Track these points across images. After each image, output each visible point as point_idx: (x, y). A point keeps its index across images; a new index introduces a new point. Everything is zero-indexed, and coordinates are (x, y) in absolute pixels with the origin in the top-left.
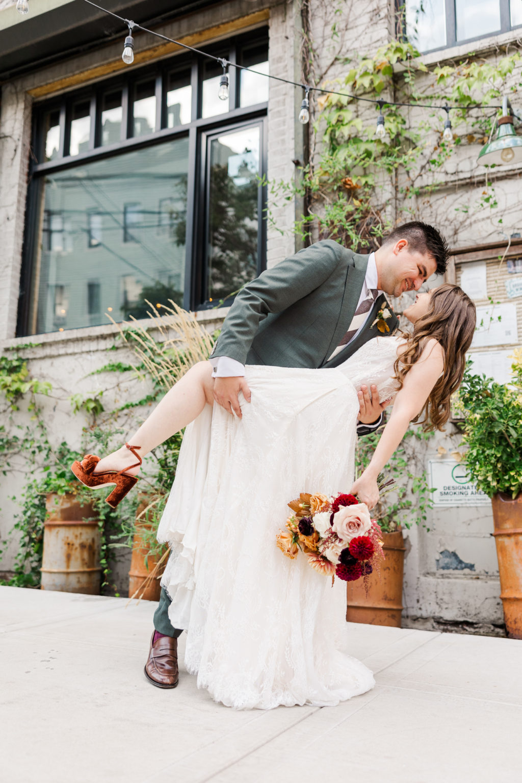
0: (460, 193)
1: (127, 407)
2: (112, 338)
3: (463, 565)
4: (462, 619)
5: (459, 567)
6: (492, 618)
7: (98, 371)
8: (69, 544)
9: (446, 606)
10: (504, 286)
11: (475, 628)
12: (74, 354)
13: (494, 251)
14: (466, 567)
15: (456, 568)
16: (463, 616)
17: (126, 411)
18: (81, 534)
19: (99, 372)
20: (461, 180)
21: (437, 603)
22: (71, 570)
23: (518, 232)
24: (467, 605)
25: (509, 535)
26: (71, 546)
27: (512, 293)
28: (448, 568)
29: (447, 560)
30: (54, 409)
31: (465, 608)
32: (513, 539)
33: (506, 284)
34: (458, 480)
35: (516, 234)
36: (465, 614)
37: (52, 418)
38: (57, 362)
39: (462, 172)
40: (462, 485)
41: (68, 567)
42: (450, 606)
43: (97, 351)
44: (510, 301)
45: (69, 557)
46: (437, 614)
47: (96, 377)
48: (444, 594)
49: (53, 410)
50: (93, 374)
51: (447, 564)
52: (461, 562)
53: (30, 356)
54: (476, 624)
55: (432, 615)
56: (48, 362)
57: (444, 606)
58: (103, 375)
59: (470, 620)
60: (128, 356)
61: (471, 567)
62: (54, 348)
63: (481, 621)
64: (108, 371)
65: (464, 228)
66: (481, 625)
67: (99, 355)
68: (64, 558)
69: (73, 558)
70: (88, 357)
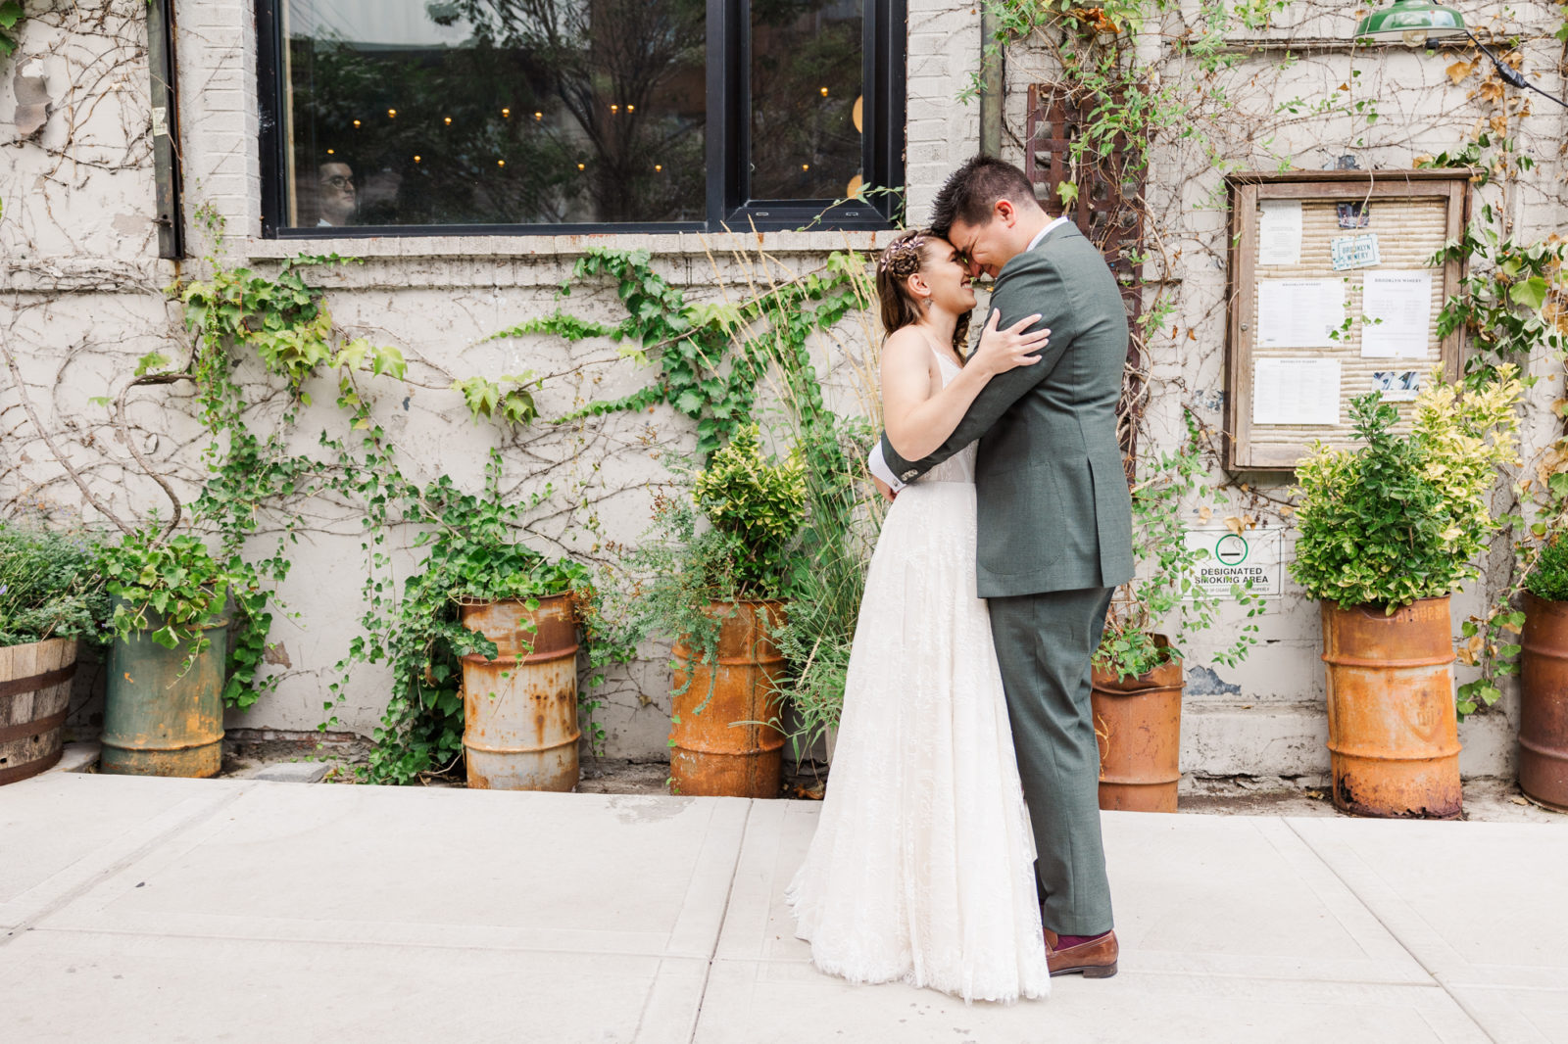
0: (1261, 63)
1: (597, 411)
2: (553, 265)
3: (1223, 688)
4: (1236, 772)
5: (1216, 691)
6: (1280, 768)
7: (518, 330)
8: (538, 697)
9: (1213, 754)
10: (1330, 248)
11: (1254, 782)
12: (453, 288)
13: (1324, 186)
14: (1227, 691)
15: (1213, 693)
16: (1237, 766)
17: (591, 420)
18: (557, 675)
19: (519, 334)
20: (1271, 41)
21: (1199, 751)
22: (546, 745)
23: (1352, 153)
24: (1244, 750)
25: (1376, 669)
26: (542, 699)
27: (1341, 262)
28: (1200, 693)
29: (1198, 681)
30: (406, 406)
31: (1240, 756)
32: (1382, 675)
33: (1334, 245)
34: (1224, 558)
35: (1348, 156)
36: (1240, 763)
37: (401, 424)
38: (403, 301)
39: (1274, 27)
40: (1230, 568)
41: (541, 740)
42: (1218, 754)
43: (512, 287)
44: (1335, 276)
45: (540, 721)
46: (1198, 768)
47: (510, 343)
48: (1210, 736)
49: (402, 407)
50: (504, 335)
51: (1199, 686)
52: (1220, 683)
53: (331, 283)
54: (1256, 777)
55: (1191, 768)
56: (380, 300)
57: (1209, 754)
58: (529, 343)
59: (1249, 773)
60: (592, 306)
61: (1236, 690)
62: (394, 270)
63: (1264, 772)
64: (542, 332)
65: (1264, 132)
66: (1264, 778)
67: (515, 294)
68: (532, 725)
69: (548, 722)
70: (489, 298)
